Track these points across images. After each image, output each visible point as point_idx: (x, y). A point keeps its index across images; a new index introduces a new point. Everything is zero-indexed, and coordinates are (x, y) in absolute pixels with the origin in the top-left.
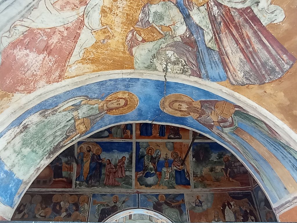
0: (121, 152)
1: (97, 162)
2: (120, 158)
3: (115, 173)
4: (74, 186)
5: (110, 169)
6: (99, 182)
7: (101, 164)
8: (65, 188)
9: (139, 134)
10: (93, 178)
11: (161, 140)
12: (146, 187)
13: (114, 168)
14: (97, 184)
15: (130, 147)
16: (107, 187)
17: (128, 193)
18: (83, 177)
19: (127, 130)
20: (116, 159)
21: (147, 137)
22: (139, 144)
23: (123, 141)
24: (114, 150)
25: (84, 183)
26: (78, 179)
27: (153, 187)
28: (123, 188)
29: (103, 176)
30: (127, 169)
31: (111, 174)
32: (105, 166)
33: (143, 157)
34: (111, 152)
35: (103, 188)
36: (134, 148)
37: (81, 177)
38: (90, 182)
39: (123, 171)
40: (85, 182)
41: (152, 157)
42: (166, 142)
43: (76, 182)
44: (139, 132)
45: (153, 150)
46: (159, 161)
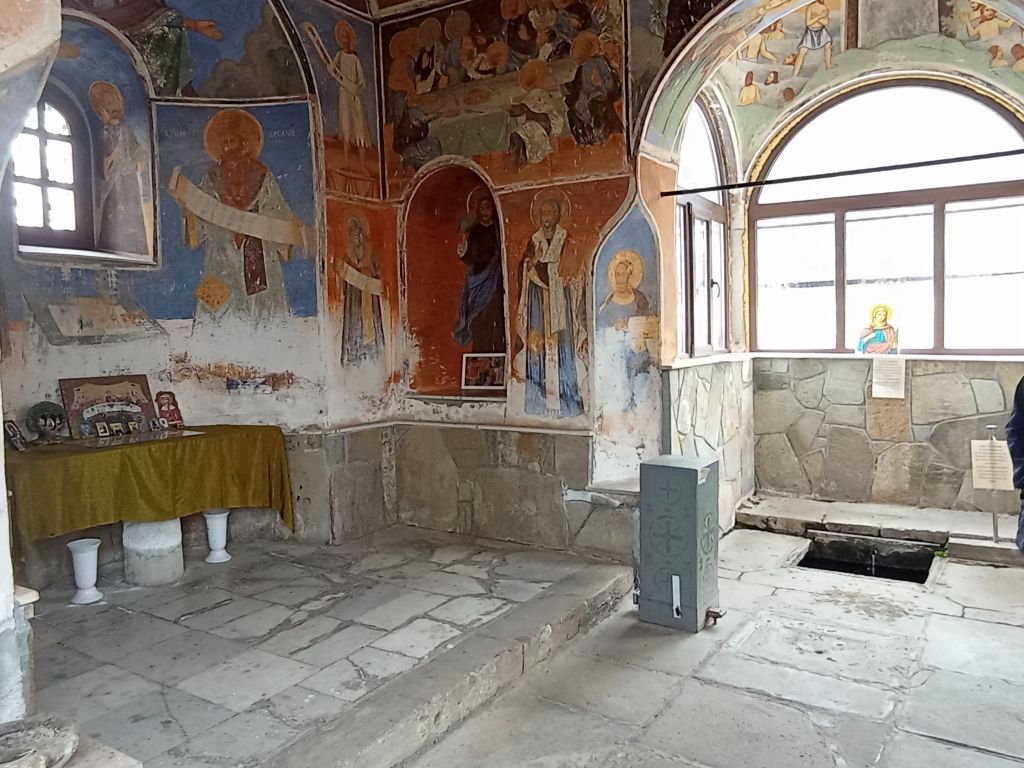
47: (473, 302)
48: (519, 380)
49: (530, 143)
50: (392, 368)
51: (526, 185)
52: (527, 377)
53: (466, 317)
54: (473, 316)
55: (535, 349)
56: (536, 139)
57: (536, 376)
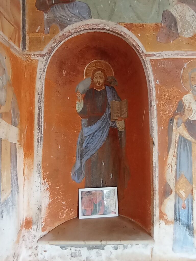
47: (86, 147)
48: (167, 222)
49: (182, 21)
50: (24, 215)
51: (177, 54)
52: (176, 219)
53: (81, 160)
54: (86, 158)
55: (184, 195)
56: (187, 18)
57: (184, 219)
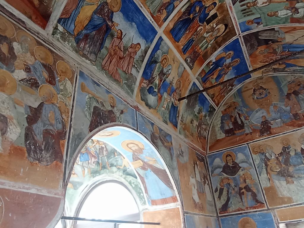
0: (140, 35)
1: (105, 21)
2: (135, 42)
3: (120, 58)
4: (50, 28)
5: (117, 48)
6: (96, 57)
7: (108, 28)
8: (30, 18)
9: (171, 28)
10: (90, 42)
11: (180, 56)
12: (146, 106)
13: (122, 51)
14: (92, 57)
15: (152, 37)
16: (104, 75)
17: (126, 102)
18: (73, 26)
19: (164, 10)
20: (130, 39)
21: (173, 40)
22: (161, 41)
23: (151, 20)
24: (134, 24)
25: (72, 39)
26: (64, 22)
27: (151, 110)
28: (124, 90)
29: (104, 51)
30: (136, 66)
31: (116, 56)
32: (112, 36)
33: (156, 62)
34: (129, 22)
35: (99, 71)
36: (154, 42)
37: (70, 22)
38: (82, 45)
39: (131, 65)
40: (75, 38)
41: (162, 71)
42: (181, 63)
43: (57, 26)
44: (171, 26)
45: (167, 62)
46: (165, 80)
